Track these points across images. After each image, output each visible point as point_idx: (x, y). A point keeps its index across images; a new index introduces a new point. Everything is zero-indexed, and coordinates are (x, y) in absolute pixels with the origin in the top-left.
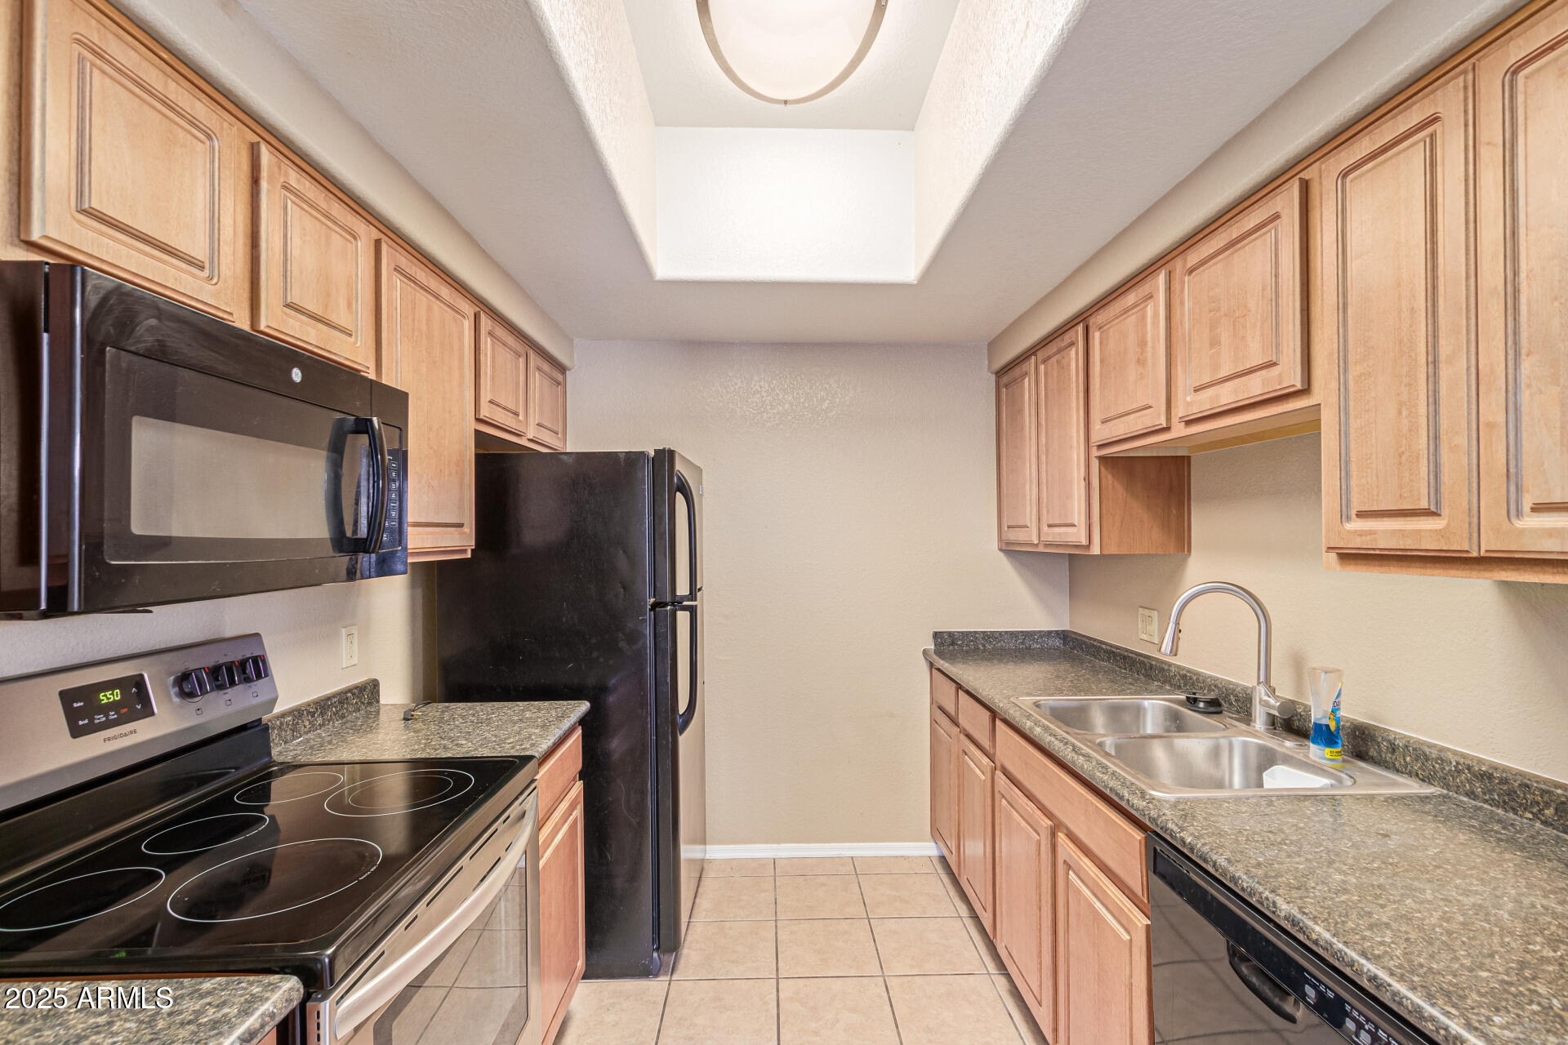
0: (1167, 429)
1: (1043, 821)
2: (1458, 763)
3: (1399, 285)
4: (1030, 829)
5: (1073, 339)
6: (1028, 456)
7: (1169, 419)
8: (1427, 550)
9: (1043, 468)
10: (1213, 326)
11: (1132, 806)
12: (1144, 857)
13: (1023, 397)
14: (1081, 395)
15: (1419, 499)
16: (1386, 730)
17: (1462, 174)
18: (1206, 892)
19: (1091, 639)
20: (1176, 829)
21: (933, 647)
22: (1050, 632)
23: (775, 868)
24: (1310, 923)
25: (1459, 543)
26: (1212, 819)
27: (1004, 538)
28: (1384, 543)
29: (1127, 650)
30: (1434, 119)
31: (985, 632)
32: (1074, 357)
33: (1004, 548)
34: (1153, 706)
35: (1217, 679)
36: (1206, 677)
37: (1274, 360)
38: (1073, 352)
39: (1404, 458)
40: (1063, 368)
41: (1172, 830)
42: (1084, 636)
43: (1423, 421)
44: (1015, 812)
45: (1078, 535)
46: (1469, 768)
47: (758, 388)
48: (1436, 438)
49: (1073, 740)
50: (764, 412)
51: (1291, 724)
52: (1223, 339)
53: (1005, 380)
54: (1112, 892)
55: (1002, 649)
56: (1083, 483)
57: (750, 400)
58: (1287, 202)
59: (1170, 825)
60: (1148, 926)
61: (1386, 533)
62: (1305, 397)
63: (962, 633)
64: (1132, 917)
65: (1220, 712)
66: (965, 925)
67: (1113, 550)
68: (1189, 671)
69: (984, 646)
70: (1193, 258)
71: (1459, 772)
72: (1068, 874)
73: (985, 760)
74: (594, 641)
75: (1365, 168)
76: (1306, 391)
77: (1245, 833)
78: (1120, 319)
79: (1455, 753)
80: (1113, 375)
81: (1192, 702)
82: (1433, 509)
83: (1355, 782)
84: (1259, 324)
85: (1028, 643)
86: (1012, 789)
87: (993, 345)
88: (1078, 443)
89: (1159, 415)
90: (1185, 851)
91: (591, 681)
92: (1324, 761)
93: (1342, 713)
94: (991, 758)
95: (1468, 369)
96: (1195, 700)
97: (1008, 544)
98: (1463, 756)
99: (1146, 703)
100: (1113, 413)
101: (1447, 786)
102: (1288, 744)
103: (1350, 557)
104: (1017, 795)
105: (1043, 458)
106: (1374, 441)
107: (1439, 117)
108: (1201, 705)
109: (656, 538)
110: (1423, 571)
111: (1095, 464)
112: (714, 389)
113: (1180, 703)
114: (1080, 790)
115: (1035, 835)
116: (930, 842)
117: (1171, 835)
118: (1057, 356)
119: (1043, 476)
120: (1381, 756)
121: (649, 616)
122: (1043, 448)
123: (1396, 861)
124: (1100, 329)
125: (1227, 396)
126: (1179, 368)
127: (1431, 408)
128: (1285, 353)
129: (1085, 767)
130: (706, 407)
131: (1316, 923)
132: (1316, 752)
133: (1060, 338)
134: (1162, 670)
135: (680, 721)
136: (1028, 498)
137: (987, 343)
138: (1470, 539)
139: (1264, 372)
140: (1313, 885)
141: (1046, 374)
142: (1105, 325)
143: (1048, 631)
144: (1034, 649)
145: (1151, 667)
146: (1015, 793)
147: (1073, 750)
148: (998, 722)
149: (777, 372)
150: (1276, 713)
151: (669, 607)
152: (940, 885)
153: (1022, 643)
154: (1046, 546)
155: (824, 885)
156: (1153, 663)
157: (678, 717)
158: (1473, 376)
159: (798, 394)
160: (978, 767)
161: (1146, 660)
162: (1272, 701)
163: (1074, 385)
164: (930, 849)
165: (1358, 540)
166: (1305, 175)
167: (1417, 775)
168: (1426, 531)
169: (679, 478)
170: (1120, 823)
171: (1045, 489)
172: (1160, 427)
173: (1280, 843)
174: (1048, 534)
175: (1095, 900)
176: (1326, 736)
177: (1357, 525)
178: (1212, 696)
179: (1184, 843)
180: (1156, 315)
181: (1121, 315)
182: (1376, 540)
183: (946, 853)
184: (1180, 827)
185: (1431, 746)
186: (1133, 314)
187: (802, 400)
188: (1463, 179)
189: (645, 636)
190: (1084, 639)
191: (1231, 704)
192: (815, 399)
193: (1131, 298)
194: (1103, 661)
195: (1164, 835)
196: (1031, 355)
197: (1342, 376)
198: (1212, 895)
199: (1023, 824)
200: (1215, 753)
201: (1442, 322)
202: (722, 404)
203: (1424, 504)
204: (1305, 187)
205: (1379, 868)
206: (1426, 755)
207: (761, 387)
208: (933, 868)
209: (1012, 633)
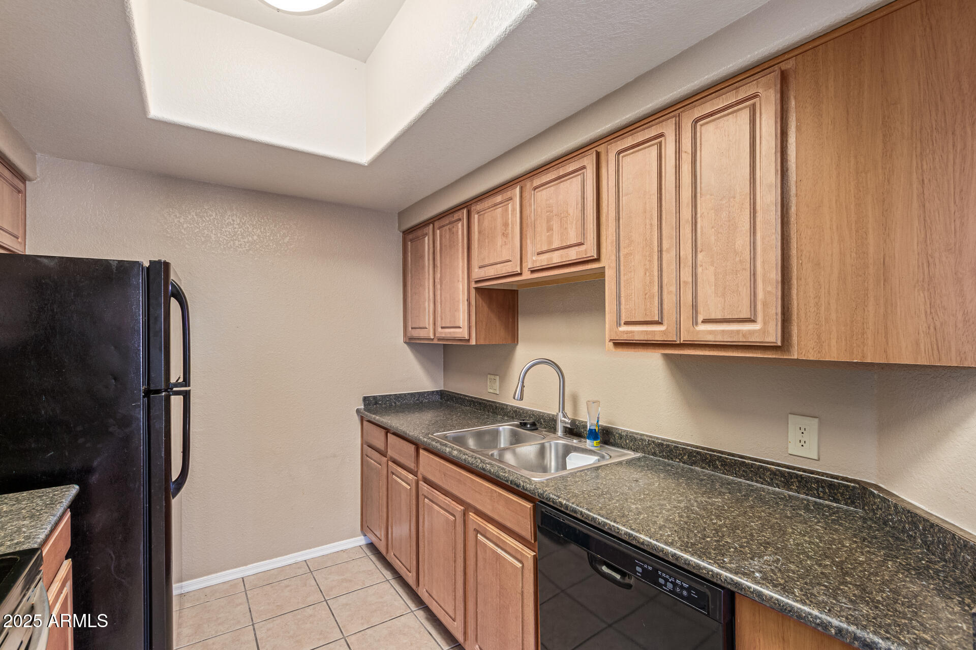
0: (520, 274)
1: (458, 507)
2: (649, 440)
3: (645, 212)
4: (447, 514)
5: (460, 217)
6: (427, 284)
7: (521, 269)
8: (657, 341)
9: (438, 293)
10: (549, 220)
11: (526, 490)
12: (532, 516)
13: (424, 247)
14: (466, 250)
15: (654, 316)
16: (617, 429)
17: (674, 164)
18: (575, 529)
19: (458, 394)
20: (555, 497)
21: (363, 407)
22: (433, 392)
23: (244, 585)
24: (637, 535)
25: (672, 337)
26: (568, 488)
27: (409, 335)
28: (638, 338)
29: (481, 399)
30: (661, 135)
31: (396, 395)
32: (461, 228)
33: (408, 341)
34: (505, 429)
35: (533, 411)
36: (527, 411)
37: (583, 242)
38: (460, 225)
39: (647, 296)
40: (453, 233)
41: (553, 498)
42: (453, 393)
43: (656, 279)
44: (435, 506)
45: (463, 333)
46: (653, 442)
47: (231, 220)
48: (661, 287)
49: (478, 456)
50: (236, 240)
51: (574, 431)
52: (554, 227)
53: (411, 236)
54: (510, 541)
55: (406, 404)
56: (466, 303)
57: (223, 230)
58: (589, 161)
59: (551, 496)
60: (534, 555)
61: (639, 332)
62: (597, 263)
63: (382, 396)
64: (524, 553)
65: (537, 429)
66: (391, 585)
67: (482, 342)
68: (518, 408)
69: (395, 403)
70: (537, 182)
71: (649, 444)
72: (477, 536)
73: (410, 476)
74: (79, 428)
75: (629, 152)
76: (598, 260)
77: (586, 492)
78: (491, 209)
79: (647, 436)
80: (487, 240)
81: (523, 425)
82: (660, 321)
83: (611, 457)
84: (574, 222)
85: (421, 399)
86: (433, 491)
87: (402, 214)
88: (463, 278)
89: (516, 266)
90: (563, 509)
91: (76, 464)
92: (594, 448)
93: (600, 423)
94: (415, 473)
95: (676, 255)
96: (525, 424)
97: (410, 339)
98: (651, 437)
99: (501, 428)
100: (487, 262)
101: (644, 452)
102: (575, 441)
103: (619, 344)
104: (437, 494)
105: (438, 286)
106: (633, 287)
107: (664, 135)
108: (529, 426)
109: (151, 335)
110: (654, 350)
111: (473, 292)
112: (190, 217)
113: (517, 426)
114: (487, 485)
115: (452, 517)
116: (359, 536)
117: (553, 502)
118: (448, 226)
119: (438, 297)
120: (615, 441)
121: (142, 401)
122: (437, 280)
123: (648, 492)
124: (479, 213)
125: (557, 258)
126: (529, 241)
127: (659, 273)
128: (588, 239)
129: (492, 470)
130: (183, 231)
131: (640, 533)
132: (589, 444)
133: (451, 215)
134: (503, 409)
135: (172, 486)
136: (427, 310)
137: (397, 212)
138: (677, 335)
139: (577, 248)
140: (627, 513)
141: (441, 236)
142: (481, 212)
143: (432, 391)
144: (425, 403)
145: (496, 407)
146: (435, 493)
147: (481, 461)
148: (421, 451)
149: (247, 211)
150: (569, 426)
151: (163, 394)
152: (371, 564)
153: (418, 400)
154: (439, 340)
155: (287, 586)
156: (497, 405)
157: (171, 484)
158: (678, 259)
159: (265, 229)
160: (404, 482)
161: (493, 404)
162: (567, 420)
163: (460, 244)
164: (361, 541)
165: (625, 336)
166: (599, 149)
167: (631, 448)
168: (657, 331)
169: (173, 286)
170: (516, 500)
171: (440, 306)
172: (517, 272)
173: (602, 495)
174: (441, 333)
175: (497, 548)
176: (593, 435)
177: (624, 328)
178: (531, 421)
179: (562, 504)
180: (514, 210)
181: (492, 207)
182: (634, 336)
183: (374, 539)
184: (557, 496)
185: (637, 434)
186: (500, 207)
187: (268, 234)
188: (674, 166)
189: (138, 419)
190: (454, 394)
191: (541, 424)
192: (278, 235)
193: (499, 198)
194: (466, 406)
195: (548, 503)
196: (429, 224)
197: (617, 253)
198: (579, 530)
199: (442, 512)
200: (542, 452)
201: (664, 232)
202: (198, 230)
203: (656, 319)
204: (598, 155)
205: (644, 498)
206: (635, 438)
207: (233, 221)
208: (365, 554)
209: (412, 394)
